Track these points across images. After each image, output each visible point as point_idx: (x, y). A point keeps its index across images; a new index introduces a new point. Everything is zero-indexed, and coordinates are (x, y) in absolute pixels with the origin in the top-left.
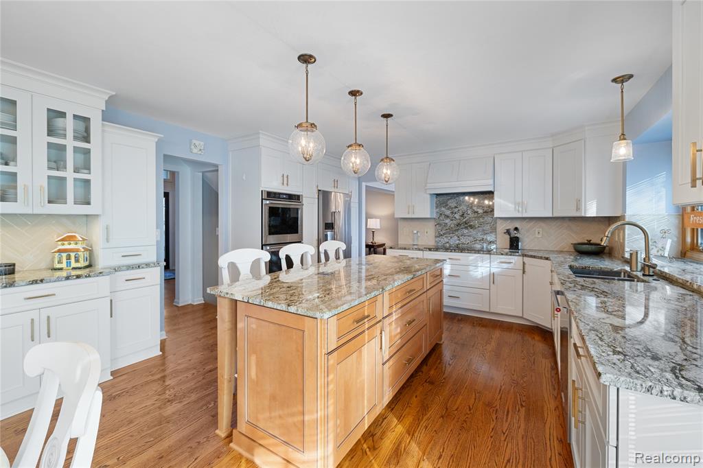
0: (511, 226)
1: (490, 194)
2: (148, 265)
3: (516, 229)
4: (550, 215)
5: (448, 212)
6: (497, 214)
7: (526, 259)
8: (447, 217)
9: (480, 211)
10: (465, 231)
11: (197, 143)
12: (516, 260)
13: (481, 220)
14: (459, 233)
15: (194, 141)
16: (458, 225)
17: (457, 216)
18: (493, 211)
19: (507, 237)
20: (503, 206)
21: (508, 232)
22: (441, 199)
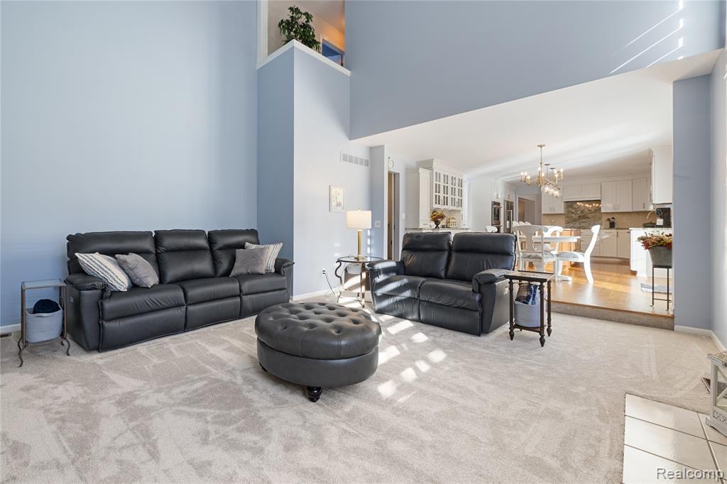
0: (610, 217)
1: (599, 202)
3: (613, 218)
4: (631, 211)
5: (573, 211)
6: (603, 211)
7: (618, 231)
8: (573, 213)
9: (593, 210)
10: (584, 220)
12: (614, 231)
13: (593, 214)
14: (580, 221)
16: (580, 217)
17: (579, 213)
18: (600, 209)
19: (608, 222)
20: (606, 207)
21: (609, 220)
22: (569, 204)
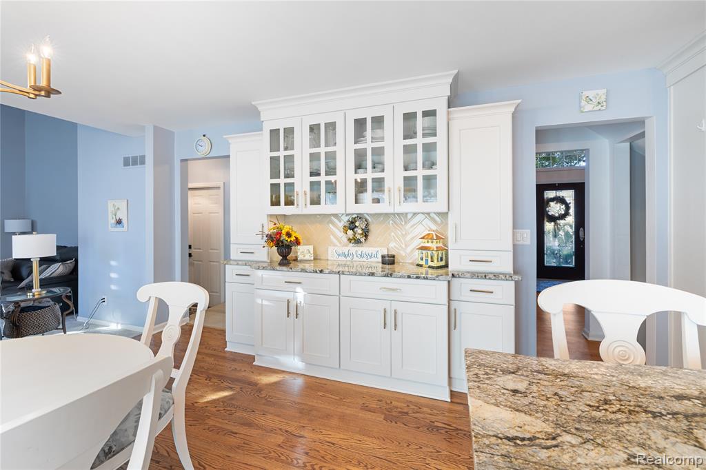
2: (496, 276)
11: (591, 94)
15: (586, 93)
